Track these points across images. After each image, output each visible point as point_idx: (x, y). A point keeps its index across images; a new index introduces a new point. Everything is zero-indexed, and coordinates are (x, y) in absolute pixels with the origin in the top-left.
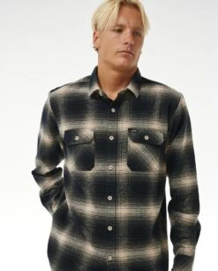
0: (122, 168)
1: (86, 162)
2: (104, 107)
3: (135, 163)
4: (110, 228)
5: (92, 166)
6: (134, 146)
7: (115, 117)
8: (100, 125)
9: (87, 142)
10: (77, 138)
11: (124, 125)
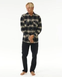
0: (33, 26)
1: (28, 25)
2: (30, 18)
3: (34, 25)
5: (29, 25)
6: (34, 23)
7: (32, 19)
8: (30, 20)
9: (28, 22)
11: (33, 20)
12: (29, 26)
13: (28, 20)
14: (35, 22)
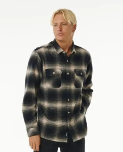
4: (69, 113)
10: (54, 73)
11: (73, 68)
12: (59, 89)
13: (58, 69)
14: (79, 75)
